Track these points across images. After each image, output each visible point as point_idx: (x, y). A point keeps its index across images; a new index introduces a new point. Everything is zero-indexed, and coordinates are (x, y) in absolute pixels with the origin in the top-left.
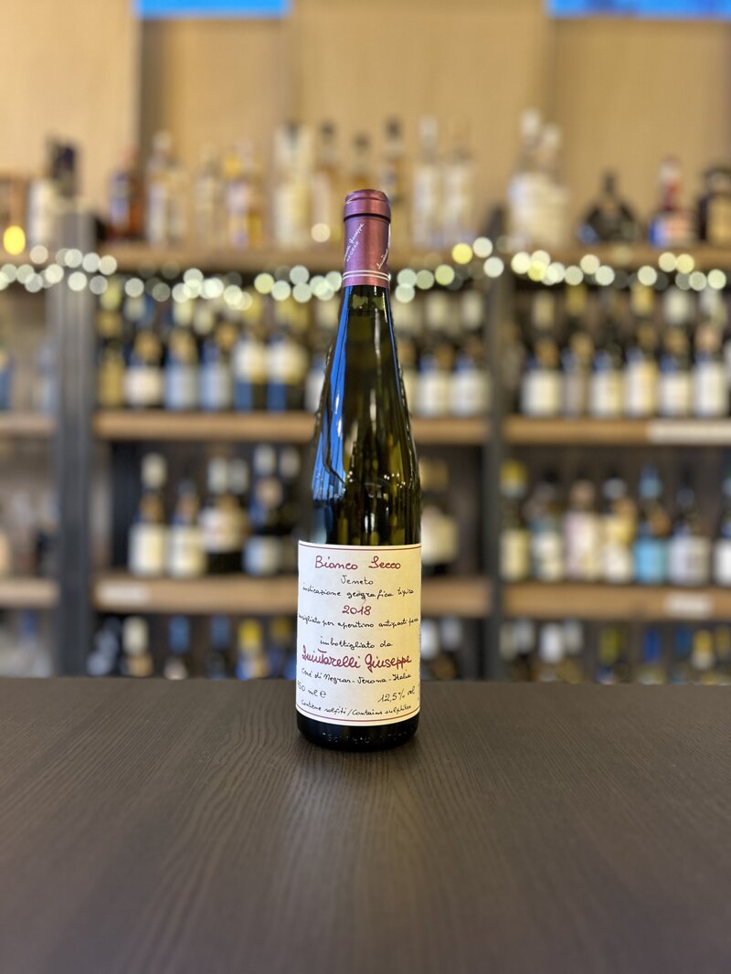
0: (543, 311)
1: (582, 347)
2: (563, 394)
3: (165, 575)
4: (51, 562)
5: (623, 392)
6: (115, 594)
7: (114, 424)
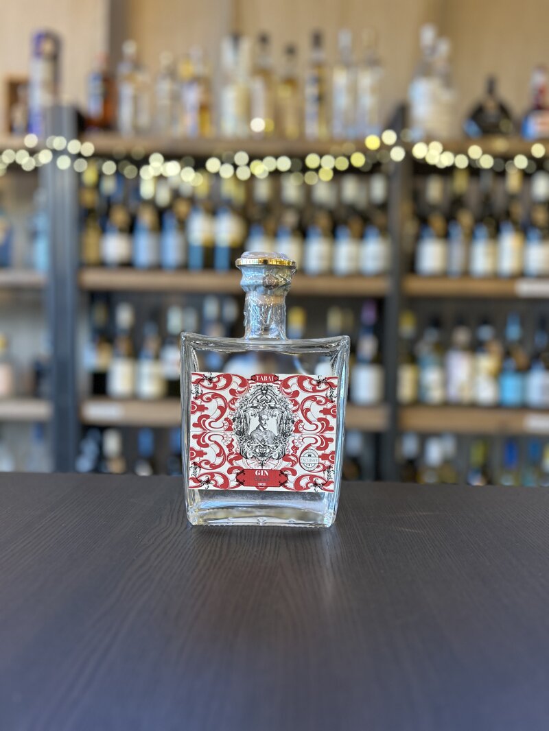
0: (434, 190)
1: (466, 219)
2: (448, 257)
3: (134, 397)
4: (47, 386)
5: (496, 256)
6: (97, 411)
7: (94, 279)
